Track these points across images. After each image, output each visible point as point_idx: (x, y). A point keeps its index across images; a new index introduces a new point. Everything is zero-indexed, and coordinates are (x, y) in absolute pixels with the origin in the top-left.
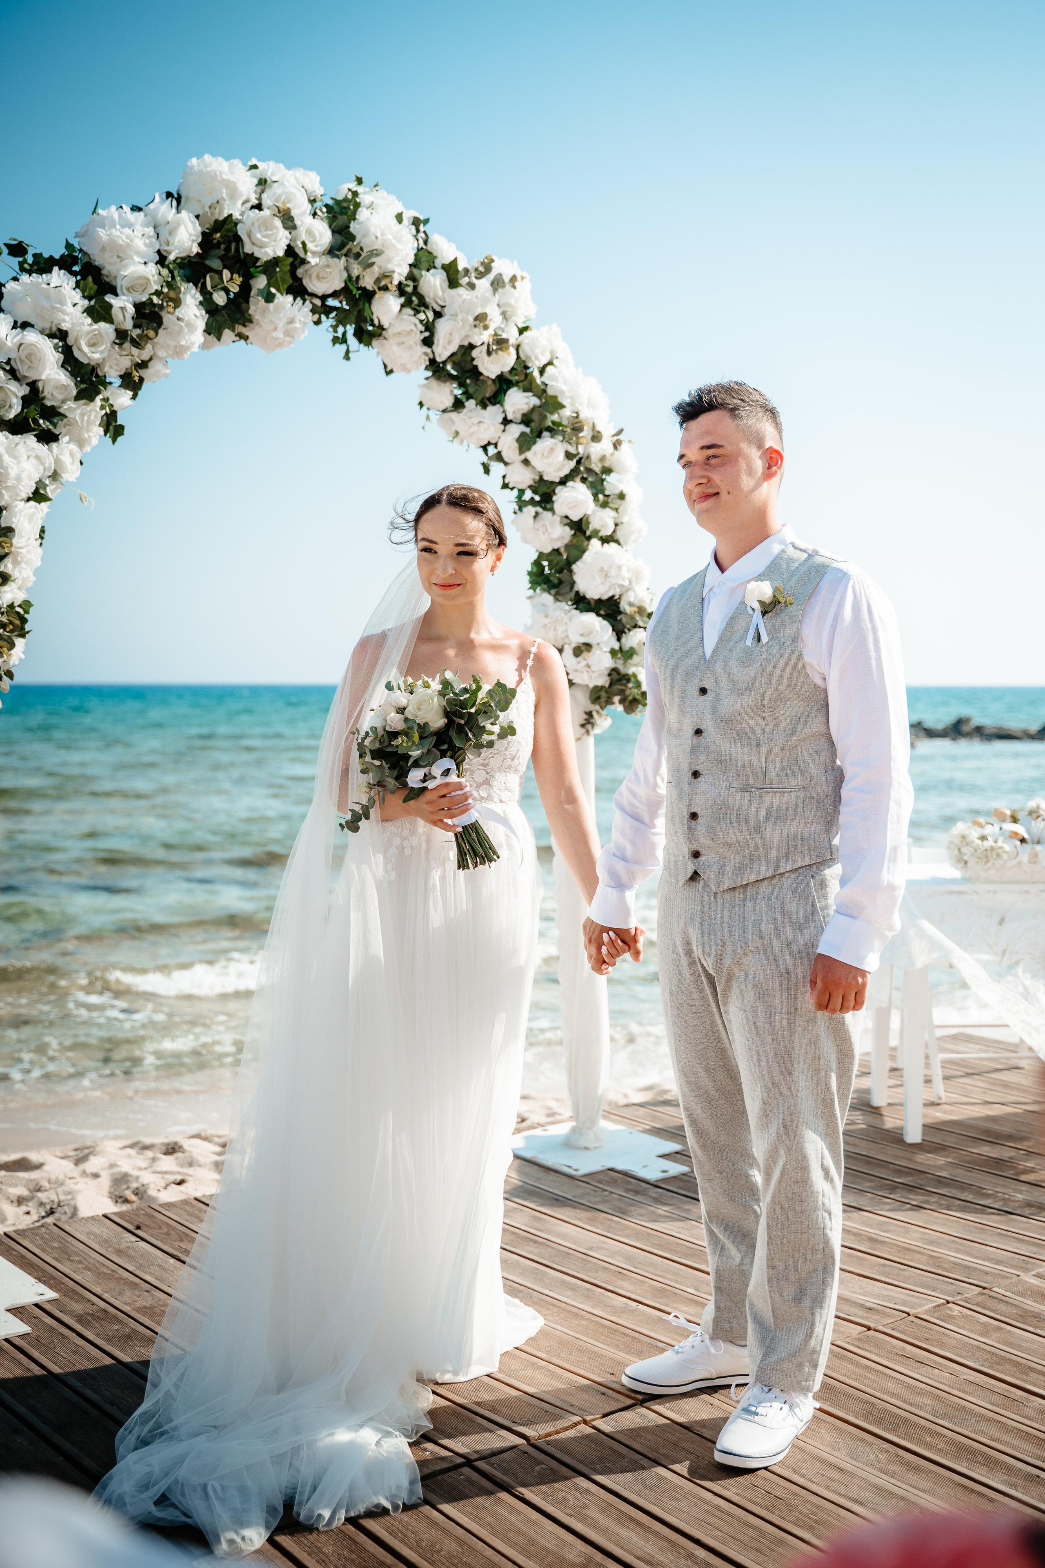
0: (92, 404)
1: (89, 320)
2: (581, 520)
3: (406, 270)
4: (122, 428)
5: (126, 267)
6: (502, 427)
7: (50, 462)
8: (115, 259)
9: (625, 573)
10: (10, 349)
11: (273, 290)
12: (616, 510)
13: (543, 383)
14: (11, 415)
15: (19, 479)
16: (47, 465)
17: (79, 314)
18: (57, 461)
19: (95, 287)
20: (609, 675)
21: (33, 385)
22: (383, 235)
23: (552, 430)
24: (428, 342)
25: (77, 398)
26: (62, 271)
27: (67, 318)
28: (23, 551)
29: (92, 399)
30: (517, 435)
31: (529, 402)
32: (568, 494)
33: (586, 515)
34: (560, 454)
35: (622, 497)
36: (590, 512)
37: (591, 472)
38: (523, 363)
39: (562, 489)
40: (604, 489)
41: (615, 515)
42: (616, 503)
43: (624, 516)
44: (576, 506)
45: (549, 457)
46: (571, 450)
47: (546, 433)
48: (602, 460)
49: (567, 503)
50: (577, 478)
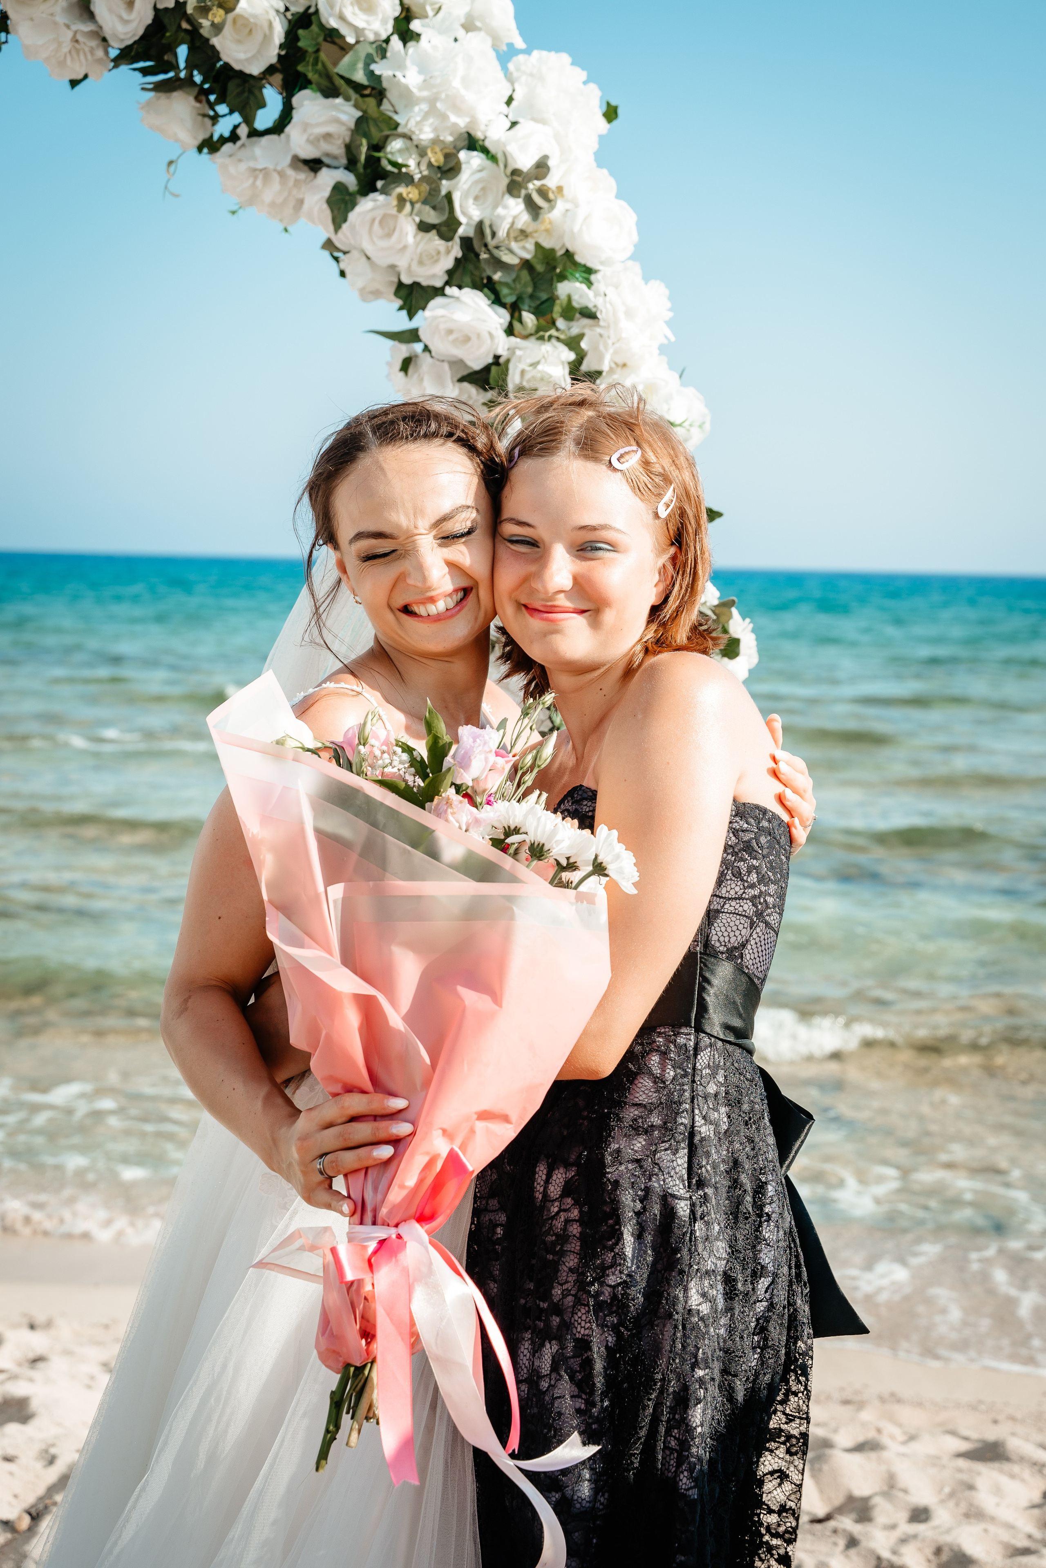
2: (487, 369)
6: (303, 175)
12: (573, 343)
13: (371, 74)
23: (396, 179)
24: (86, 14)
30: (327, 193)
31: (344, 117)
32: (440, 312)
33: (497, 357)
34: (407, 227)
35: (589, 314)
36: (502, 351)
37: (499, 264)
38: (332, 36)
39: (438, 301)
40: (552, 299)
41: (572, 356)
42: (575, 331)
43: (601, 358)
44: (467, 339)
45: (389, 235)
46: (433, 217)
47: (379, 184)
48: (523, 234)
49: (450, 332)
50: (467, 279)
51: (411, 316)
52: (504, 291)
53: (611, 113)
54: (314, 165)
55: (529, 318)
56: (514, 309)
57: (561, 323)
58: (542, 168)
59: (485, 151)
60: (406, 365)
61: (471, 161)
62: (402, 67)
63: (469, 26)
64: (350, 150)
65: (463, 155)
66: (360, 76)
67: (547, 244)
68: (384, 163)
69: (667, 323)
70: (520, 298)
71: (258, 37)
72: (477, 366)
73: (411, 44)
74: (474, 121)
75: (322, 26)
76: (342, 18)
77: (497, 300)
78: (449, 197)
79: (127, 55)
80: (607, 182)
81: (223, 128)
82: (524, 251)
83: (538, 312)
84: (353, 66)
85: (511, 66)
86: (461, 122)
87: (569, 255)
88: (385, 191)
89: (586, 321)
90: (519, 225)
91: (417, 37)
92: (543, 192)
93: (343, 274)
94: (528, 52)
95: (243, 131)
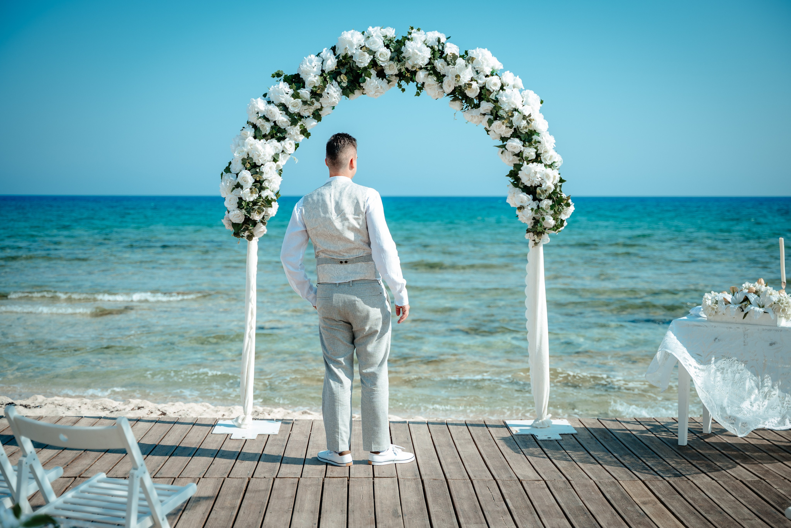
0: (297, 127)
1: (293, 99)
2: (519, 153)
3: (426, 61)
4: (310, 133)
5: (308, 78)
6: (482, 116)
7: (281, 148)
8: (306, 75)
9: (538, 176)
10: (264, 112)
11: (366, 78)
12: (536, 148)
13: (496, 98)
14: (267, 133)
15: (264, 155)
16: (280, 149)
17: (289, 97)
18: (284, 147)
19: (295, 87)
20: (533, 219)
21: (275, 122)
22: (413, 50)
23: (501, 118)
24: (441, 87)
25: (291, 125)
26: (285, 83)
27: (283, 99)
28: (270, 179)
29: (296, 125)
30: (487, 120)
31: (491, 106)
32: (510, 143)
33: (521, 151)
34: (504, 127)
35: (539, 142)
36: (522, 150)
37: (521, 133)
38: (488, 90)
39: (509, 140)
40: (532, 139)
41: (536, 150)
42: (536, 145)
43: (541, 150)
44: (515, 148)
45: (500, 128)
46: (509, 125)
47: (498, 118)
48: (526, 128)
49: (512, 146)
50: (515, 136)
51: (503, 143)
52: (522, 138)
53: (542, 102)
54: (484, 114)
55: (527, 143)
56: (524, 142)
57: (534, 144)
58: (530, 115)
59: (518, 111)
60: (502, 153)
61: (516, 114)
62: (502, 96)
63: (514, 87)
64: (491, 111)
65: (514, 112)
66: (494, 98)
67: (530, 129)
68: (499, 115)
69: (554, 143)
70: (525, 139)
71: (475, 92)
72: (517, 153)
73: (504, 91)
74: (516, 106)
75: (486, 89)
76: (491, 87)
77: (521, 140)
78: (512, 121)
79: (448, 95)
80: (541, 116)
81: (465, 107)
82: (527, 130)
83: (529, 142)
84: (493, 96)
85: (522, 94)
86: (514, 107)
87: (535, 131)
88: (499, 120)
89: (538, 144)
90: (525, 126)
91: (505, 90)
92: (530, 120)
93: (488, 134)
94: (525, 90)
95: (470, 107)
